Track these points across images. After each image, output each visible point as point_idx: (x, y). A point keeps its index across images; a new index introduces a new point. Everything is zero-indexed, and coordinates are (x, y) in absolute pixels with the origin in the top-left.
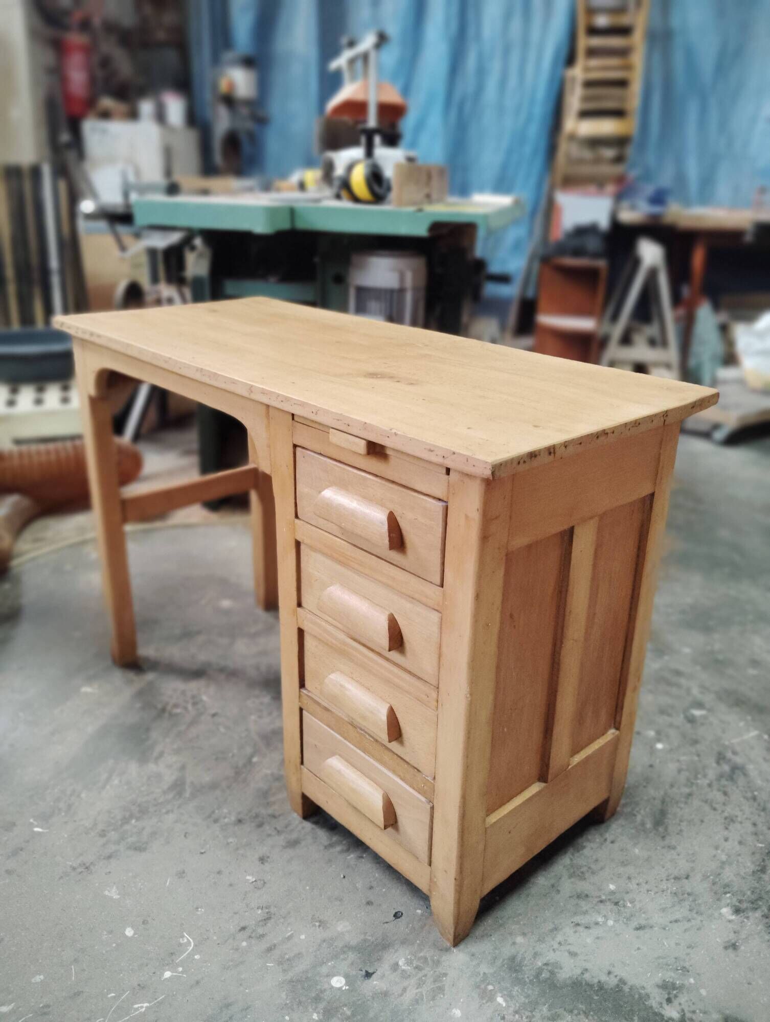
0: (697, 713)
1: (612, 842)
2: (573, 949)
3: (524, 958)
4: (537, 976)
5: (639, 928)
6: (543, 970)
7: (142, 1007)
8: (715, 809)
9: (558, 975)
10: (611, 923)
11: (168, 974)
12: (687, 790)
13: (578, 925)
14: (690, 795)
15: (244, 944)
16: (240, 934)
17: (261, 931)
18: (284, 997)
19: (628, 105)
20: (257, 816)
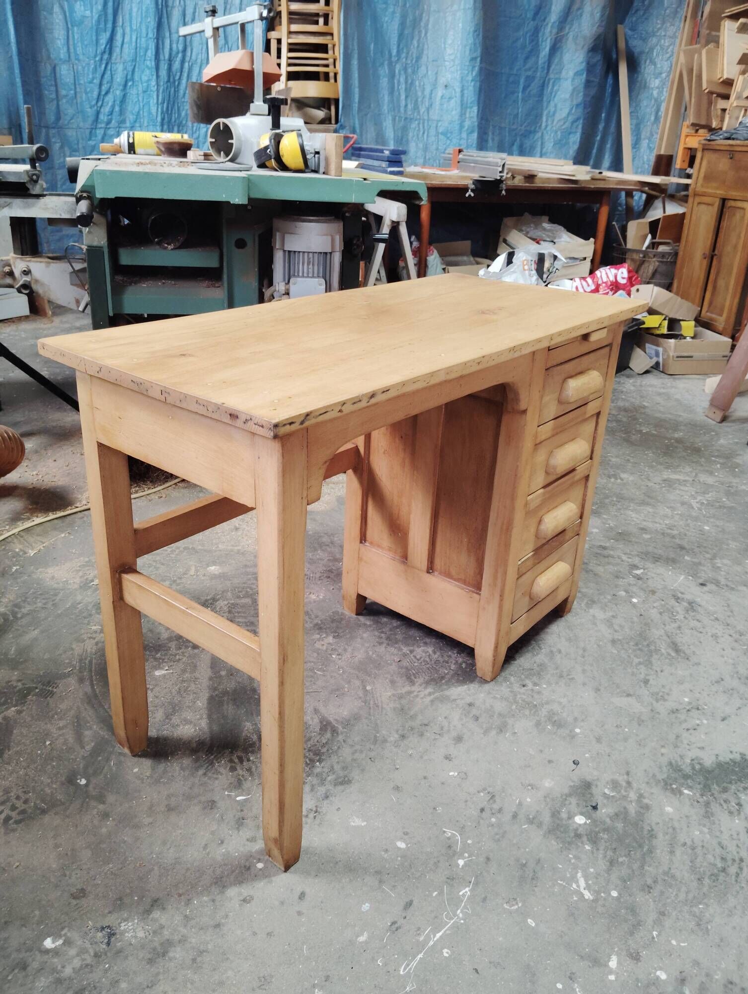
0: (639, 572)
1: (662, 671)
2: (699, 745)
3: (676, 761)
4: (693, 768)
5: (723, 719)
6: (693, 764)
7: (466, 892)
8: (701, 633)
9: (705, 764)
10: (705, 722)
11: (461, 862)
12: (676, 625)
13: (688, 730)
14: (679, 628)
15: (493, 820)
16: (484, 815)
17: (496, 807)
18: (555, 843)
19: (330, 70)
20: (412, 729)
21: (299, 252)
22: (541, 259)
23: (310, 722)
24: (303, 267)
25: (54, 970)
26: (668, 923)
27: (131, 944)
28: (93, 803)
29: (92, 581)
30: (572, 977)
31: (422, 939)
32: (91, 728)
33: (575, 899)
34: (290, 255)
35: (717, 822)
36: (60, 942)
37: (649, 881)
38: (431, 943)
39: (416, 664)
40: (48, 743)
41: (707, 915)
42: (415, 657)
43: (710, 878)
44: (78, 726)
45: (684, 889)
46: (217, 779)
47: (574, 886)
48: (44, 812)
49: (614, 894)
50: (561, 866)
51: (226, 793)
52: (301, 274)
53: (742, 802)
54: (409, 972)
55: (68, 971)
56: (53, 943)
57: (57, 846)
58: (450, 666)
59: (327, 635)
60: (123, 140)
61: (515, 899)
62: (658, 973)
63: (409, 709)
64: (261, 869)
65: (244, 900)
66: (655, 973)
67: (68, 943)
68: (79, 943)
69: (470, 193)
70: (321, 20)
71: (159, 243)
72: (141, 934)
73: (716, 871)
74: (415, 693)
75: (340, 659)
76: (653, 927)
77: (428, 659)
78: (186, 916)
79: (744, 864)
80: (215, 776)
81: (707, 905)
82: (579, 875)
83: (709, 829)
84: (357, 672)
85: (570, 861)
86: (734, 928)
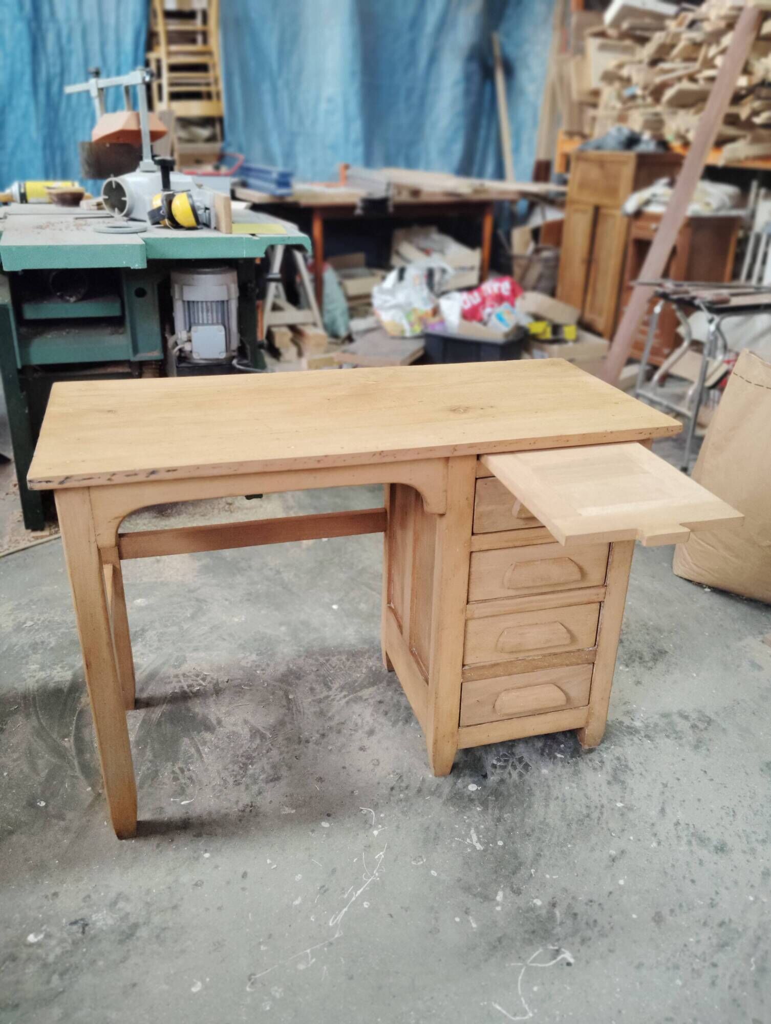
7: (381, 856)
11: (376, 833)
15: (402, 796)
16: (394, 792)
17: (403, 785)
18: (453, 809)
19: (213, 89)
20: (331, 728)
21: (198, 302)
22: (430, 274)
23: (242, 732)
24: (202, 316)
25: (39, 958)
26: (542, 861)
27: (103, 930)
28: (54, 821)
29: (25, 623)
30: (467, 912)
31: (346, 896)
32: (43, 757)
33: (469, 850)
34: (189, 305)
35: (583, 778)
36: (41, 936)
37: (528, 831)
38: (354, 899)
39: (332, 672)
40: (5, 774)
41: (574, 852)
42: (330, 665)
43: (577, 823)
44: (31, 756)
45: (556, 834)
46: (162, 789)
47: (468, 840)
48: (11, 833)
49: (500, 843)
50: (457, 826)
51: (172, 800)
52: (201, 322)
53: (604, 760)
54: (336, 924)
55: (51, 958)
56: (36, 936)
57: (26, 860)
58: (361, 670)
59: (251, 653)
60: (14, 189)
61: (420, 857)
62: (535, 901)
63: (328, 711)
64: (207, 859)
65: (196, 885)
66: (532, 901)
67: (48, 936)
68: (59, 935)
69: (359, 212)
70: (200, 38)
71: (62, 297)
72: (110, 922)
73: (581, 817)
74: (332, 697)
75: (264, 674)
76: (531, 866)
77: (342, 667)
78: (147, 903)
79: (604, 809)
80: (160, 787)
81: (574, 845)
82: (472, 831)
83: (577, 784)
84: (280, 684)
85: (465, 821)
86: (595, 860)
